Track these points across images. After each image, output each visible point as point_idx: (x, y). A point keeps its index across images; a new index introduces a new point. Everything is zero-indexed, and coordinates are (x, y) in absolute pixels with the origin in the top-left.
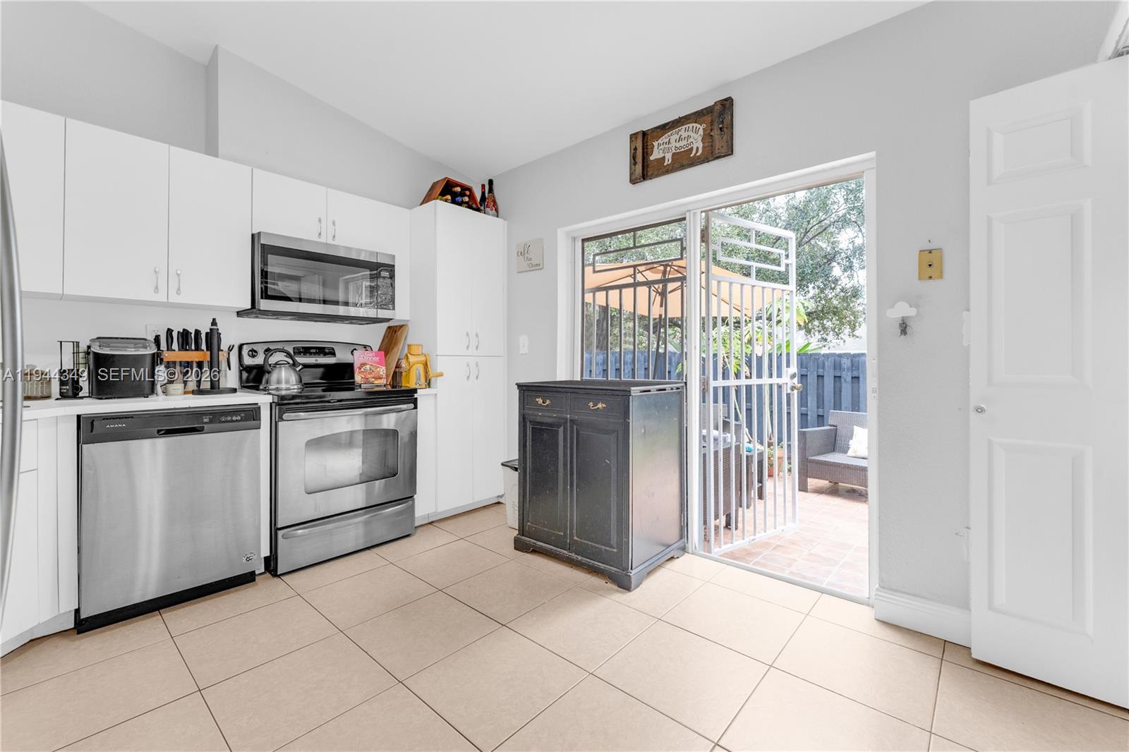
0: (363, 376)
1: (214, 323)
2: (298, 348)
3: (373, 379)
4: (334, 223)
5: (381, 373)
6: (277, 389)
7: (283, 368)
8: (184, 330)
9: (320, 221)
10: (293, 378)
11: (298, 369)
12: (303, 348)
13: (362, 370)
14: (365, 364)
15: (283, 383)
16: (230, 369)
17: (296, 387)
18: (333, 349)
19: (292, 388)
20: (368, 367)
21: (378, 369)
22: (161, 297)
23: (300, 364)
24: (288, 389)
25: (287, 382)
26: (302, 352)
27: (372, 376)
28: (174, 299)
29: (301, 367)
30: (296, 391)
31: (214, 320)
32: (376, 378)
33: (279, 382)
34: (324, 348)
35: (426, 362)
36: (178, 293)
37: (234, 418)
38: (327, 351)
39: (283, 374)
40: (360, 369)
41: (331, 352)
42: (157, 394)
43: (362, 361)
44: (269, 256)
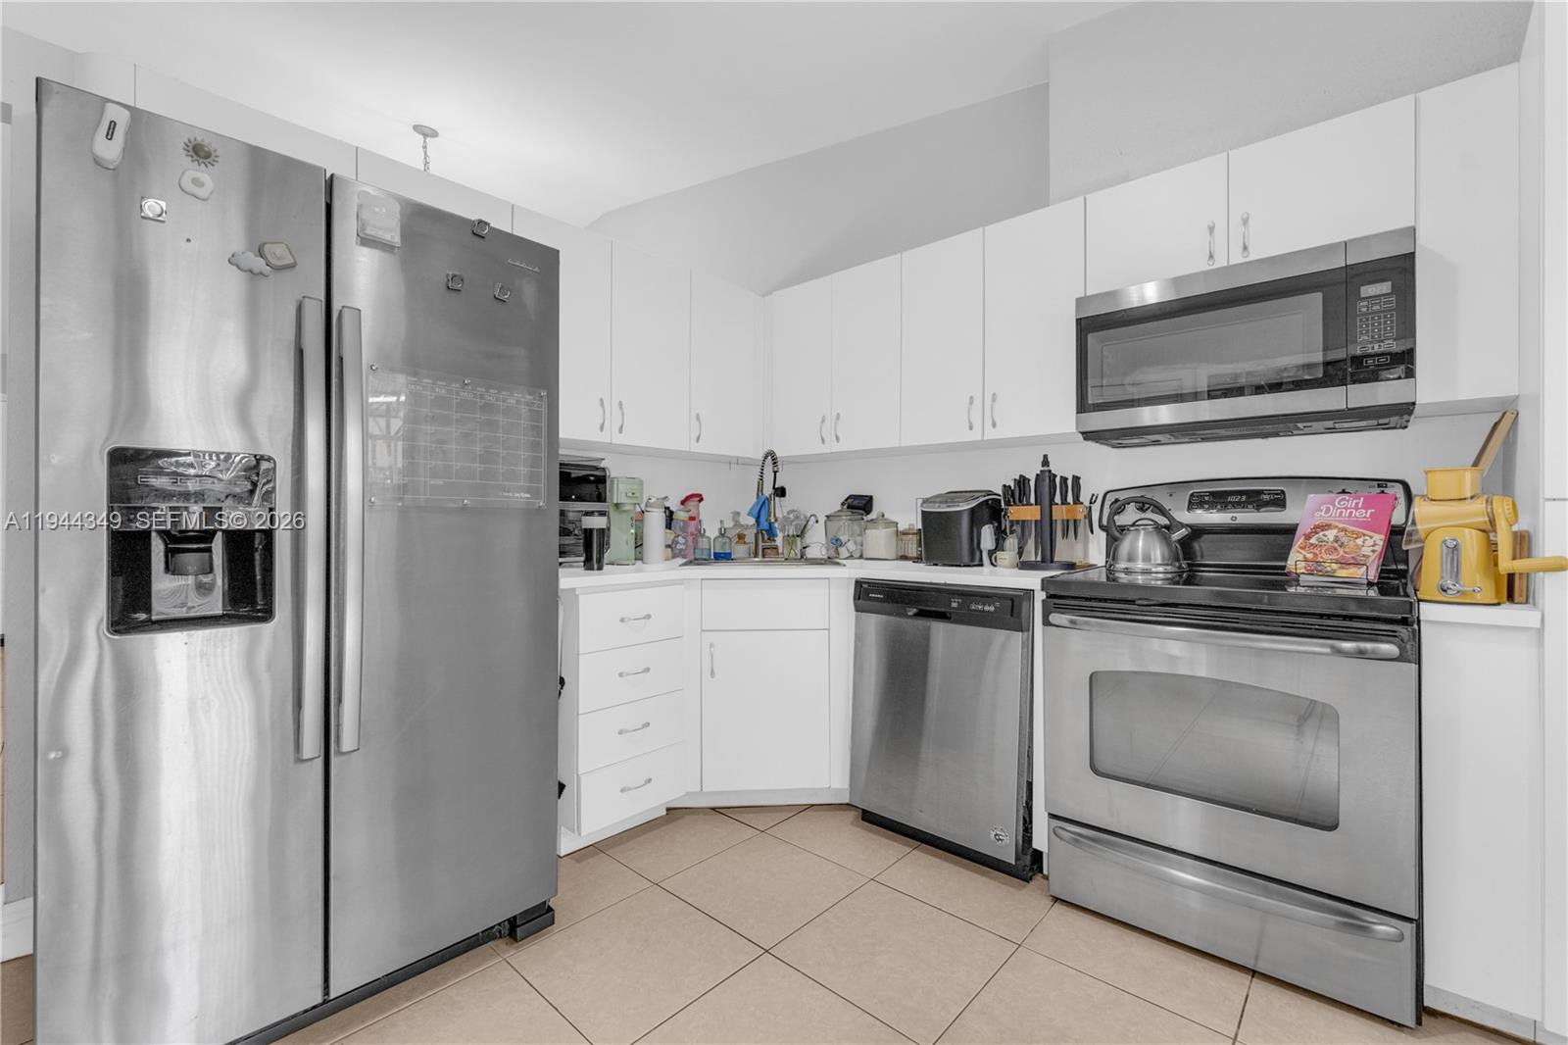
0: (1310, 556)
1: (1046, 462)
2: (1200, 495)
3: (1334, 566)
4: (1245, 222)
5: (1366, 551)
6: (1127, 571)
7: (1142, 532)
8: (1021, 476)
9: (1211, 229)
10: (1158, 552)
11: (1177, 536)
12: (1212, 494)
13: (1313, 540)
14: (1328, 527)
15: (1140, 562)
16: (1092, 533)
17: (1161, 569)
18: (1283, 492)
19: (1154, 570)
20: (1331, 534)
21: (1359, 541)
22: (975, 436)
23: (1183, 526)
24: (1146, 572)
25: (1147, 558)
26: (1206, 502)
27: (1334, 557)
28: (991, 434)
29: (1183, 532)
30: (1161, 576)
31: (1045, 457)
32: (1344, 564)
33: (1131, 559)
34: (1261, 492)
35: (1492, 522)
36: (994, 425)
37: (987, 608)
38: (1266, 497)
39: (1140, 544)
40: (1308, 537)
41: (1279, 501)
42: (981, 565)
43: (1320, 517)
44: (1090, 336)
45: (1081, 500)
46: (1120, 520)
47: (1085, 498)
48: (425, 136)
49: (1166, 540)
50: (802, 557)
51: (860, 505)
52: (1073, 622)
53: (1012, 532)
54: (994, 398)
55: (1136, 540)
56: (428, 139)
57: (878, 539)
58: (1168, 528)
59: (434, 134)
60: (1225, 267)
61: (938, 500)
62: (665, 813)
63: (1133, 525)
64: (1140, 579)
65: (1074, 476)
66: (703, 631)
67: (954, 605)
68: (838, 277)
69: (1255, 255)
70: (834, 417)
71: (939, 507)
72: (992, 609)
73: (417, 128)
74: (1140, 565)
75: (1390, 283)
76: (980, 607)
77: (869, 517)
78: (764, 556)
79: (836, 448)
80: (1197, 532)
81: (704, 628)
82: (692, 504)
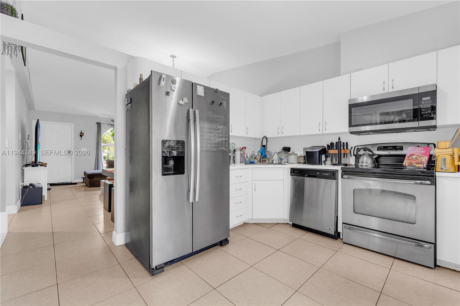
0: (409, 162)
1: (339, 139)
2: (380, 147)
3: (415, 164)
4: (393, 81)
5: (424, 160)
6: (361, 166)
7: (365, 156)
9: (384, 83)
10: (370, 161)
11: (374, 157)
12: (383, 147)
13: (410, 158)
14: (414, 155)
15: (365, 163)
16: (351, 156)
17: (370, 165)
18: (402, 146)
19: (368, 165)
20: (415, 157)
21: (422, 158)
22: (321, 132)
23: (376, 155)
24: (367, 166)
25: (366, 163)
26: (382, 149)
27: (415, 162)
28: (325, 132)
29: (376, 156)
30: (370, 167)
31: (339, 138)
32: (418, 163)
33: (362, 163)
34: (397, 146)
35: (453, 153)
36: (326, 130)
37: (326, 174)
38: (398, 148)
39: (365, 159)
40: (409, 157)
41: (401, 149)
42: (322, 164)
43: (412, 153)
44: (352, 109)
45: (348, 148)
46: (360, 153)
47: (349, 148)
48: (173, 58)
49: (372, 158)
50: (272, 163)
51: (287, 150)
52: (349, 177)
53: (329, 156)
54: (326, 123)
55: (364, 158)
56: (174, 58)
57: (292, 158)
58: (372, 155)
59: (175, 57)
60: (387, 93)
61: (310, 148)
62: (243, 224)
63: (363, 154)
64: (365, 167)
65: (346, 142)
66: (253, 180)
67: (318, 174)
68: (283, 93)
69: (395, 90)
70: (282, 127)
71: (310, 150)
72: (328, 174)
73: (171, 56)
74: (365, 164)
75: (430, 97)
76: (325, 174)
77: (289, 153)
78: (262, 163)
79: (282, 135)
80: (380, 156)
81: (253, 179)
82: (243, 149)
